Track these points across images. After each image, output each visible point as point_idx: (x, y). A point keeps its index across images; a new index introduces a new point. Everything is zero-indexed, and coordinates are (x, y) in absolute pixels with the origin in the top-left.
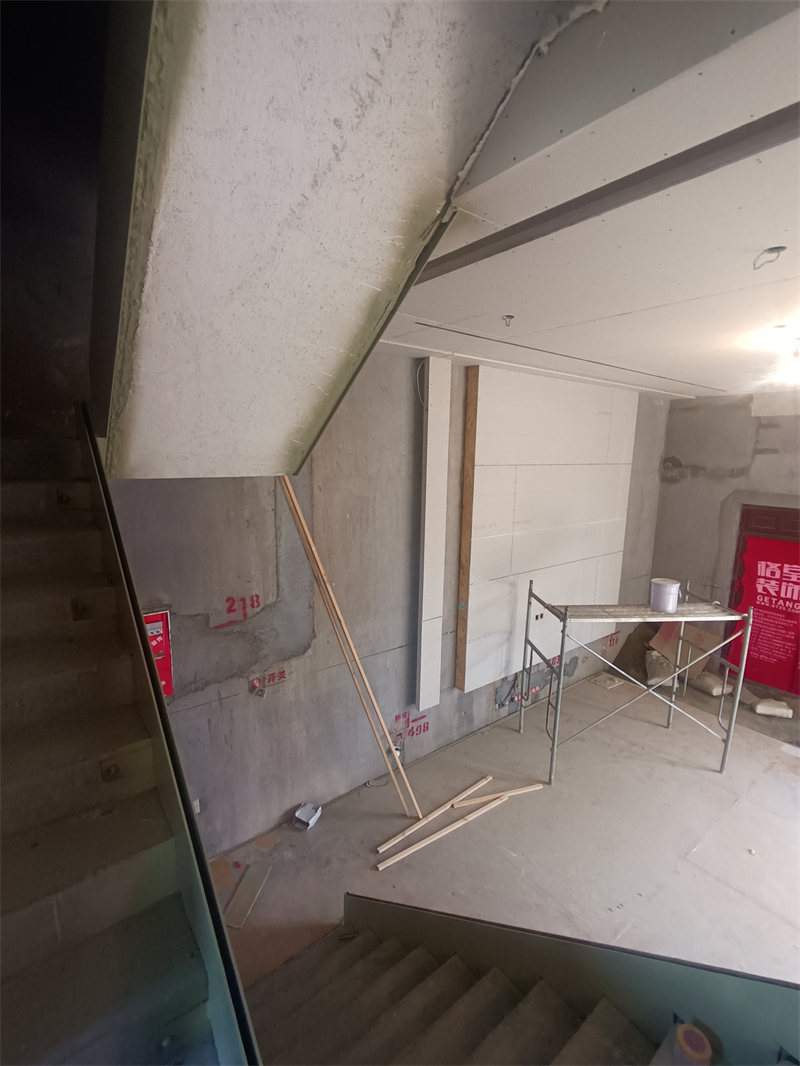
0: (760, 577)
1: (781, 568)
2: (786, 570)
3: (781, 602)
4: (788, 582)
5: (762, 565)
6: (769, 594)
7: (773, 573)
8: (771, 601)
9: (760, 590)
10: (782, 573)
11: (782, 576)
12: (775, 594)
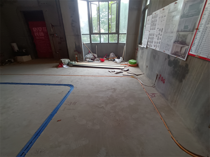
0: (35, 32)
1: (37, 29)
2: (38, 29)
3: (41, 37)
4: (40, 32)
5: (34, 28)
6: (38, 36)
7: (36, 31)
8: (39, 37)
9: (36, 36)
10: (38, 30)
11: (38, 31)
12: (39, 36)
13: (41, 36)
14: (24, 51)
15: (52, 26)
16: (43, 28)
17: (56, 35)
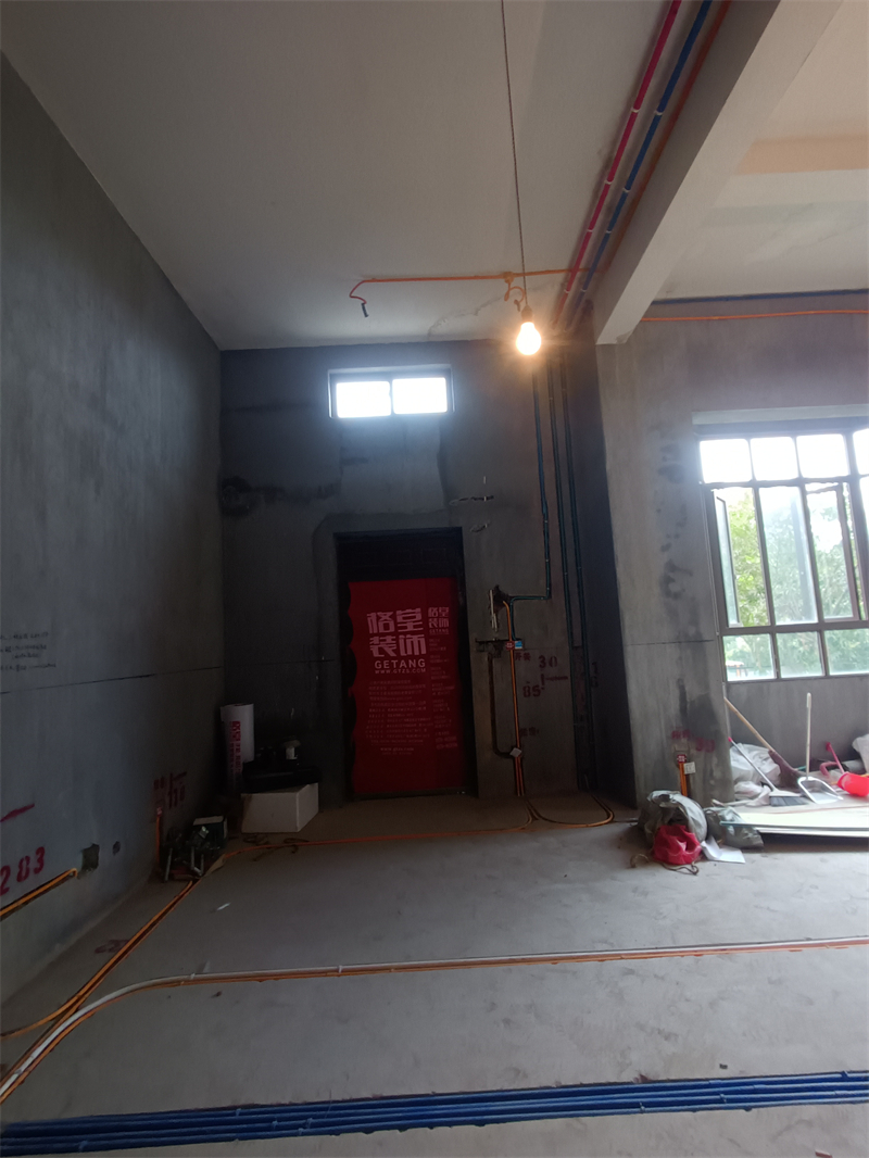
0: (373, 635)
1: (394, 617)
2: (399, 619)
3: (403, 663)
4: (405, 634)
6: (387, 657)
8: (391, 664)
10: (396, 623)
11: (397, 628)
12: (393, 654)
13: (407, 658)
14: (291, 753)
15: (500, 598)
17: (519, 647)
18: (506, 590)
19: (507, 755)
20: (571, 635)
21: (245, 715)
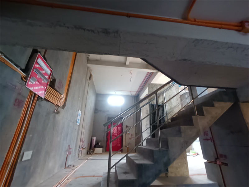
4: (115, 130)
12: (113, 133)
13: (115, 133)
14: (100, 144)
15: (127, 126)
16: (118, 127)
17: (129, 133)
18: (128, 125)
19: (127, 147)
20: (135, 132)
21: (95, 138)
